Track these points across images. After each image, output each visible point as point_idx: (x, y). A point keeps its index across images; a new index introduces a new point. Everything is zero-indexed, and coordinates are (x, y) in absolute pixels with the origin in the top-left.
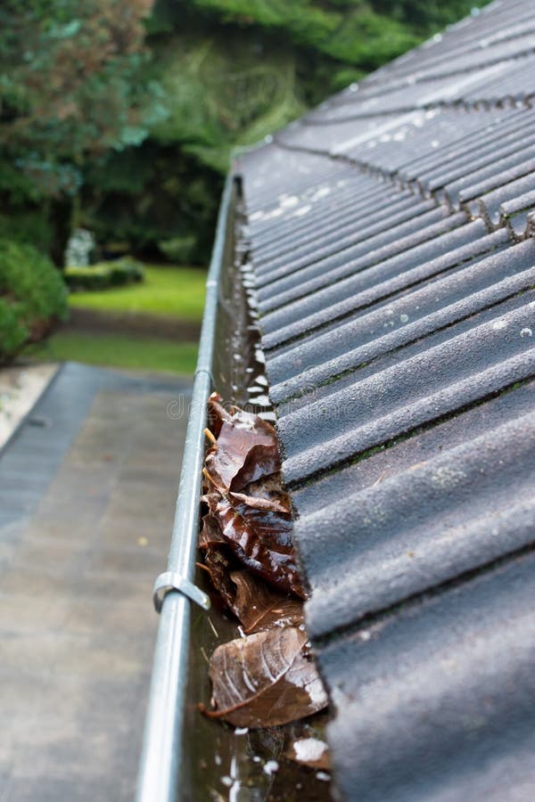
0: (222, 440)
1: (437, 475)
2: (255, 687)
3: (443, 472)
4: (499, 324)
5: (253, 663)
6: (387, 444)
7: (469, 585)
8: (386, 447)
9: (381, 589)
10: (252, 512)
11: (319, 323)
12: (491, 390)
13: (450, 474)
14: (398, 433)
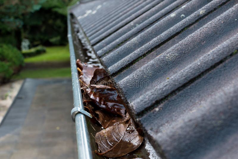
0: (84, 71)
1: (167, 57)
2: (112, 144)
3: (170, 55)
4: (173, 15)
5: (110, 137)
6: (144, 55)
7: (193, 84)
8: (144, 56)
10: (99, 90)
11: (108, 34)
12: (177, 31)
13: (172, 55)
14: (147, 51)
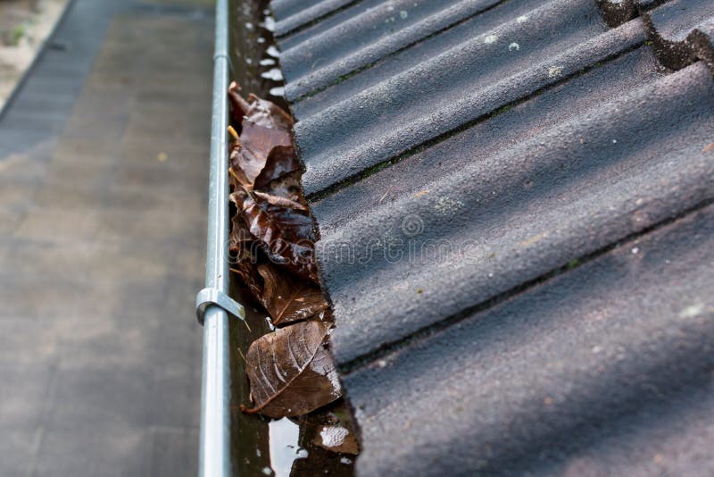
0: (244, 137)
1: (439, 204)
2: (285, 377)
3: (445, 200)
4: (490, 37)
5: (282, 355)
6: (394, 160)
8: (393, 163)
9: (395, 324)
10: (274, 208)
11: (326, 12)
13: (450, 203)
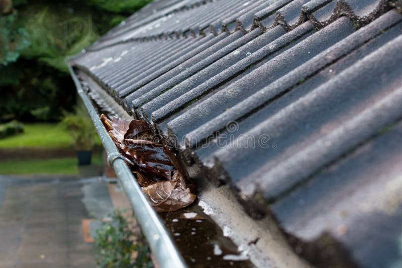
1: (228, 93)
3: (231, 91)
4: (236, 52)
6: (199, 97)
7: (256, 114)
11: (145, 82)
12: (241, 69)
13: (233, 92)
14: (203, 92)
